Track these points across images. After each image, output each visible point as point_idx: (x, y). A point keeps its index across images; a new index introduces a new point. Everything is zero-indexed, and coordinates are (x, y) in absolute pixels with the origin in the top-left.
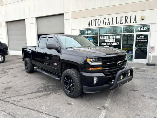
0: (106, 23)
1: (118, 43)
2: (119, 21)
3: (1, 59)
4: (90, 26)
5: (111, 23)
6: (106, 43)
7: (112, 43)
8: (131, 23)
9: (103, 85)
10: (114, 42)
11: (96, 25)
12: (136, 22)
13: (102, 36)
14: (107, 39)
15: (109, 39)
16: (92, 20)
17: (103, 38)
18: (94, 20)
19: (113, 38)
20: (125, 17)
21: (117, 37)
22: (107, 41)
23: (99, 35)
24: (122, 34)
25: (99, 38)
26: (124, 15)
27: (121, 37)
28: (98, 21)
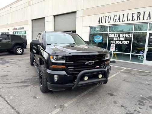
0: (116, 20)
1: (128, 42)
2: (130, 17)
3: (20, 51)
4: (100, 23)
5: (121, 20)
6: (116, 41)
7: (122, 41)
8: (143, 19)
9: (66, 84)
10: (124, 41)
11: (106, 23)
12: (150, 19)
13: (111, 34)
14: (116, 37)
15: (119, 37)
16: (102, 17)
17: (112, 36)
18: (104, 17)
19: (123, 36)
20: (138, 13)
21: (127, 35)
22: (116, 39)
23: (108, 33)
24: (133, 32)
25: (109, 35)
26: (136, 11)
27: (132, 36)
28: (108, 18)
